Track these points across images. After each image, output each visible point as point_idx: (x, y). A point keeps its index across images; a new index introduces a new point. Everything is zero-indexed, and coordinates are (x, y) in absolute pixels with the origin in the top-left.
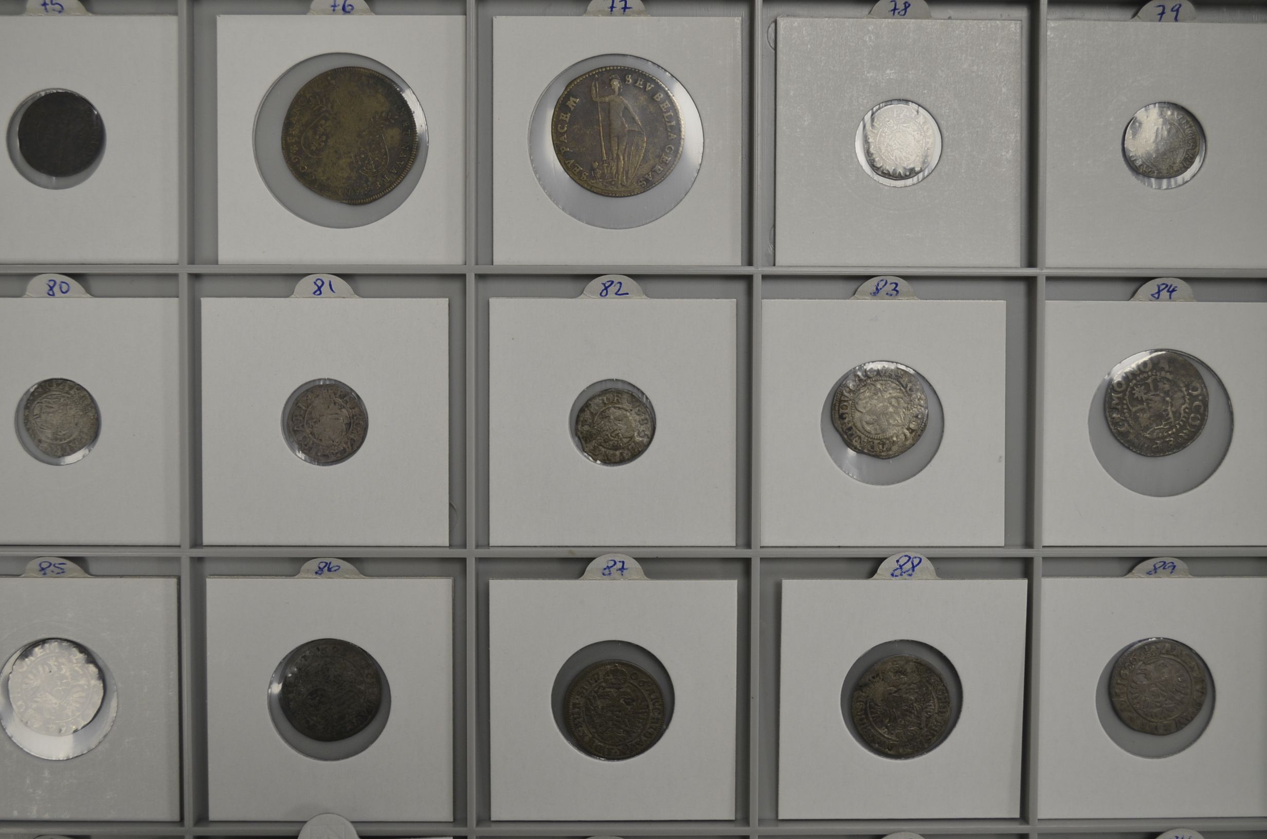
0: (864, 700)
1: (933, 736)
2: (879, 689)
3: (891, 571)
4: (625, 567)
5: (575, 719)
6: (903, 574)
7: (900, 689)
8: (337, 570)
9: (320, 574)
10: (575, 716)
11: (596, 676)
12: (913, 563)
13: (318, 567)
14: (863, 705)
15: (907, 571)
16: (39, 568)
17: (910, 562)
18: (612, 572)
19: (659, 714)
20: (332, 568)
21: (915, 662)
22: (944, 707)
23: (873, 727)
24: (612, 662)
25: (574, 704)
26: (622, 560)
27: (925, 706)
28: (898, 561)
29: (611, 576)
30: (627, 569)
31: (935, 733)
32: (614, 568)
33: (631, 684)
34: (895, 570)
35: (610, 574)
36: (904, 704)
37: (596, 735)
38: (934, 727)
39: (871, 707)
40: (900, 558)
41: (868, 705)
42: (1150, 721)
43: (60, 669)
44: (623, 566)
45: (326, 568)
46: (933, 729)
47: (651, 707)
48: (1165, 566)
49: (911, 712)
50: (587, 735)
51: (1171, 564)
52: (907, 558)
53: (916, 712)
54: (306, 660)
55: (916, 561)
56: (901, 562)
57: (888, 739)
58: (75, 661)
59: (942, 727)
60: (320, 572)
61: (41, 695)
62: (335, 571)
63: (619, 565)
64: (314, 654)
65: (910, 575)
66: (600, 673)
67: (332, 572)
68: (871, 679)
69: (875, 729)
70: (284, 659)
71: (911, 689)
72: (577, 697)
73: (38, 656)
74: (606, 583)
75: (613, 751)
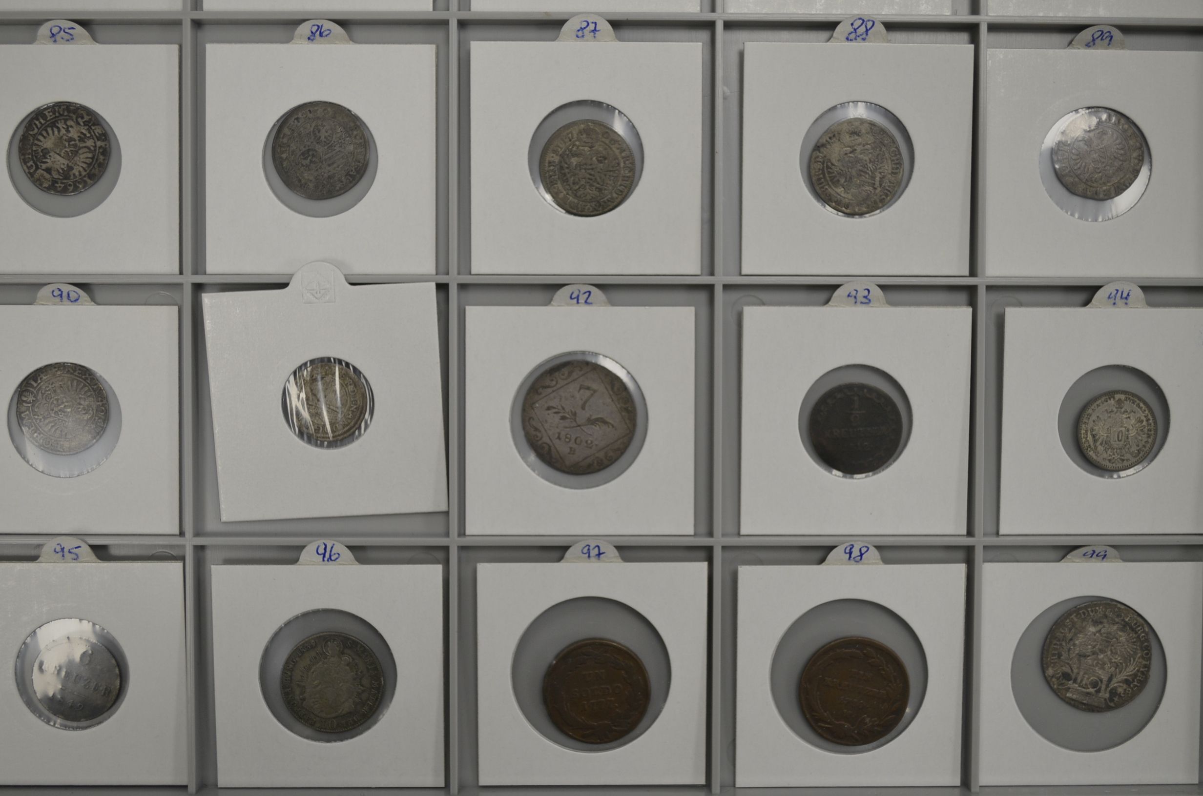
0: (821, 160)
1: (887, 195)
2: (835, 152)
3: (846, 35)
4: (597, 29)
5: (551, 176)
6: (858, 38)
7: (856, 150)
8: (328, 34)
9: (312, 40)
10: (551, 173)
11: (570, 135)
12: (866, 27)
13: (310, 32)
14: (820, 165)
15: (861, 35)
16: (50, 34)
17: (864, 26)
18: (585, 34)
19: (630, 172)
20: (323, 32)
21: (869, 123)
22: (897, 168)
23: (830, 187)
24: (586, 121)
25: (550, 163)
26: (594, 21)
27: (879, 167)
28: (852, 24)
29: (584, 39)
30: (599, 31)
31: (889, 193)
32: (587, 30)
33: (603, 142)
34: (850, 34)
35: (583, 36)
36: (859, 164)
37: (570, 192)
38: (887, 188)
39: (828, 167)
40: (855, 21)
41: (825, 165)
42: (1091, 187)
43: (68, 131)
44: (595, 27)
45: (318, 32)
46: (887, 190)
47: (622, 165)
48: (1103, 37)
49: (866, 173)
50: (561, 192)
51: (1108, 34)
52: (861, 21)
53: (870, 173)
54: (298, 122)
55: (869, 24)
56: (856, 26)
57: (844, 198)
58: (82, 124)
59: (895, 187)
60: (312, 38)
61: (50, 156)
62: (326, 36)
63: (592, 27)
64: (306, 117)
65: (864, 39)
66: (574, 132)
67: (323, 38)
68: (828, 139)
69: (832, 188)
70: (278, 121)
71: (866, 149)
72: (552, 155)
73: (48, 119)
74: (580, 44)
75: (587, 208)
